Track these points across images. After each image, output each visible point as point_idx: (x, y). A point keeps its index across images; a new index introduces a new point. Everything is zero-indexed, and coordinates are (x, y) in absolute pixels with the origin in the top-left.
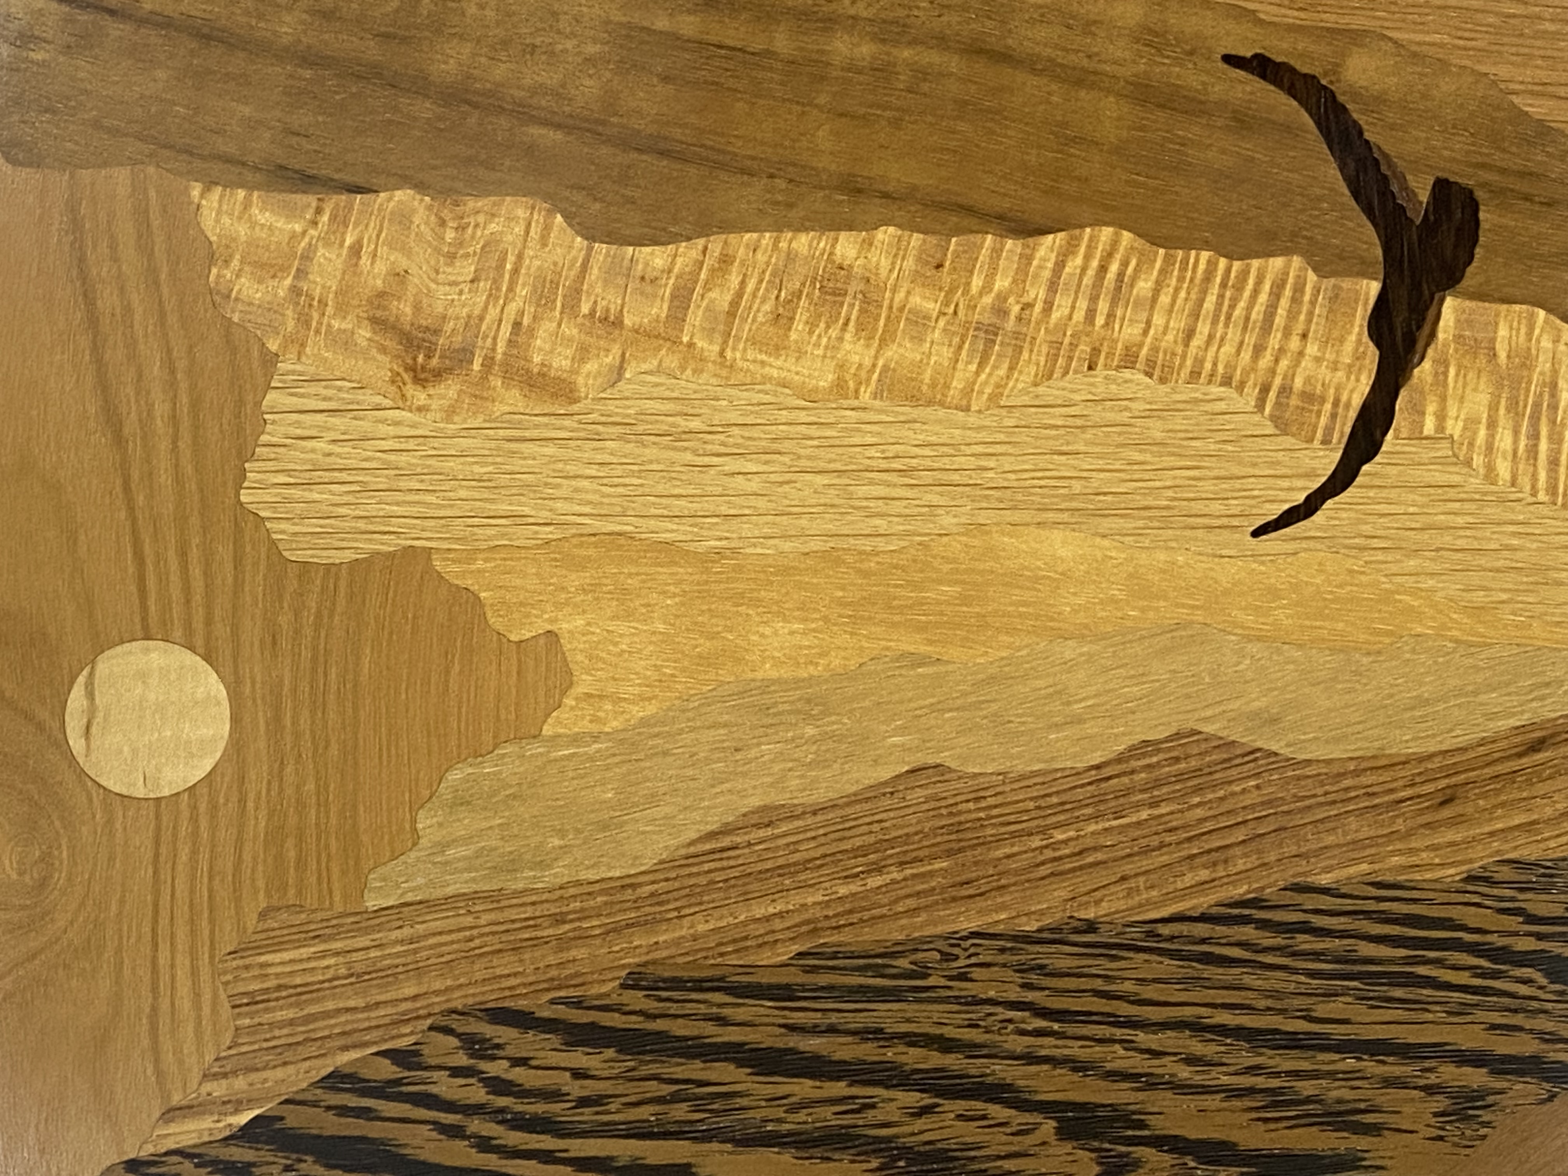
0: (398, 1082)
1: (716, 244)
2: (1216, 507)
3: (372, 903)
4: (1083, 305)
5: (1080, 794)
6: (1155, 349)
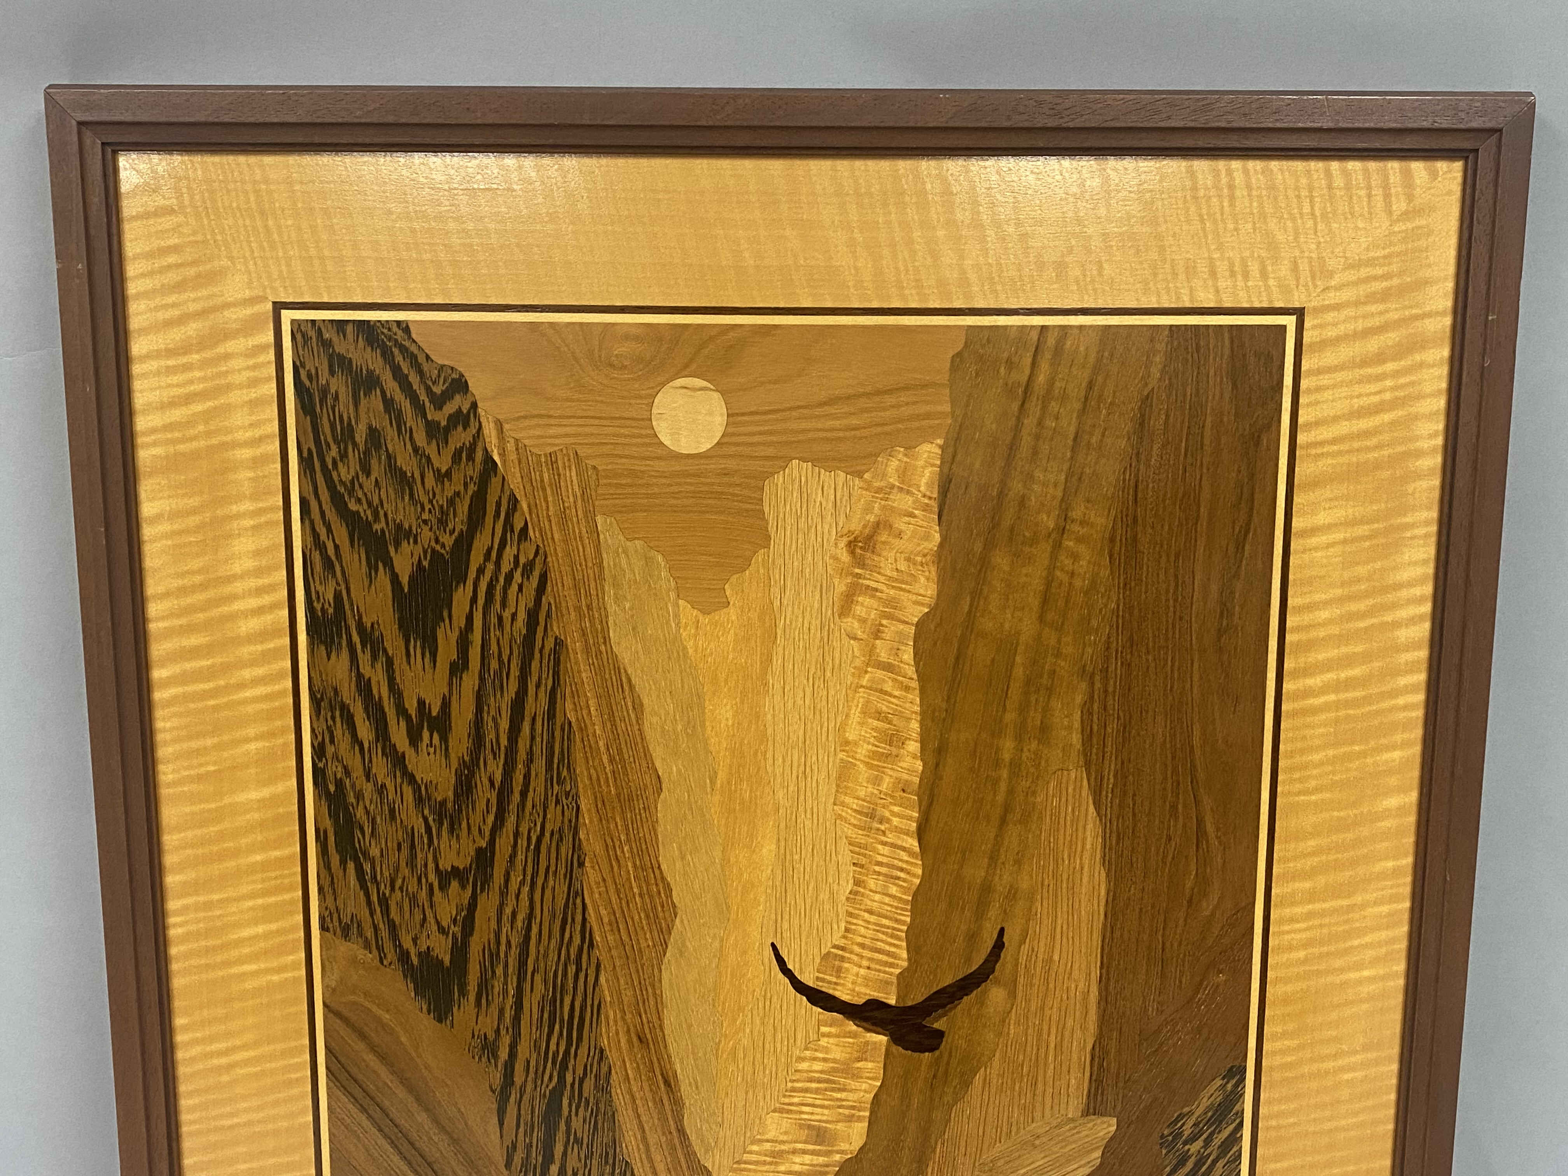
0: (512, 531)
1: (915, 684)
2: (786, 925)
3: (599, 519)
4: (885, 860)
5: (647, 858)
6: (863, 895)
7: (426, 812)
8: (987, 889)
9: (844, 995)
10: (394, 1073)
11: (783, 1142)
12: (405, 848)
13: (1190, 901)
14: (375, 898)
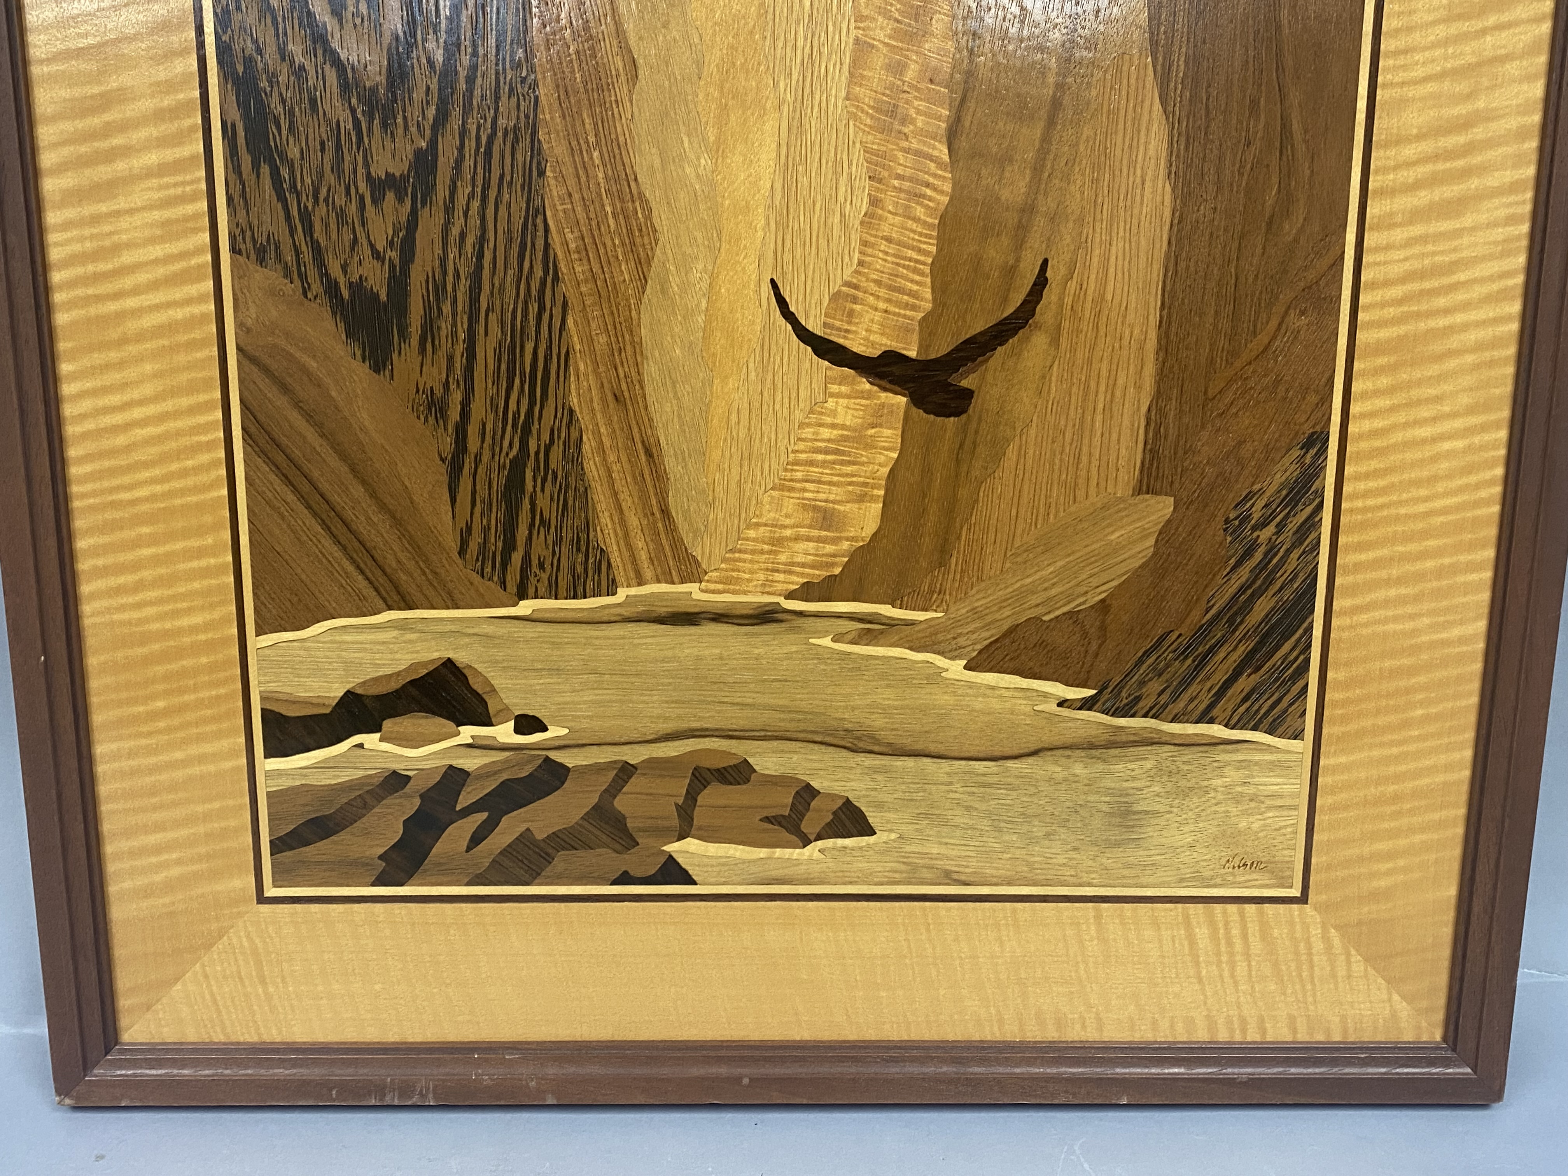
4: (907, 172)
6: (881, 218)
7: (354, 101)
8: (1028, 210)
9: (857, 347)
10: (323, 435)
11: (785, 527)
12: (329, 145)
13: (1270, 223)
14: (295, 213)
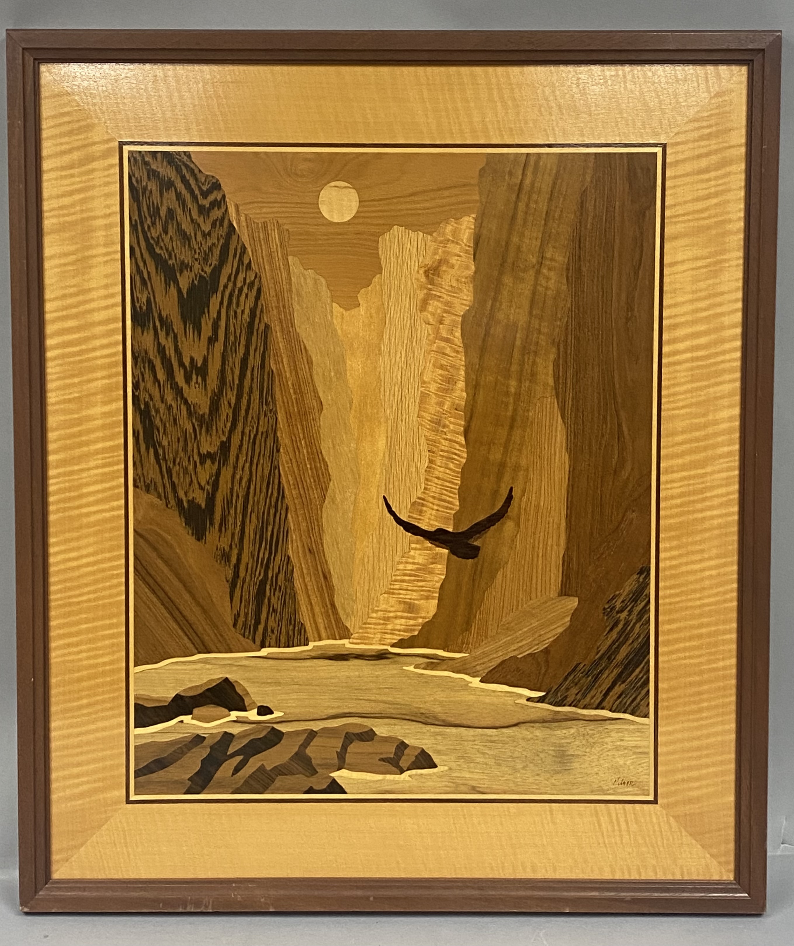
0: (243, 264)
1: (461, 349)
2: (391, 486)
3: (290, 258)
4: (446, 449)
5: (314, 448)
6: (434, 469)
7: (194, 420)
8: (502, 465)
9: (424, 526)
10: (171, 570)
11: (390, 612)
12: (181, 440)
13: (615, 471)
14: (164, 469)
